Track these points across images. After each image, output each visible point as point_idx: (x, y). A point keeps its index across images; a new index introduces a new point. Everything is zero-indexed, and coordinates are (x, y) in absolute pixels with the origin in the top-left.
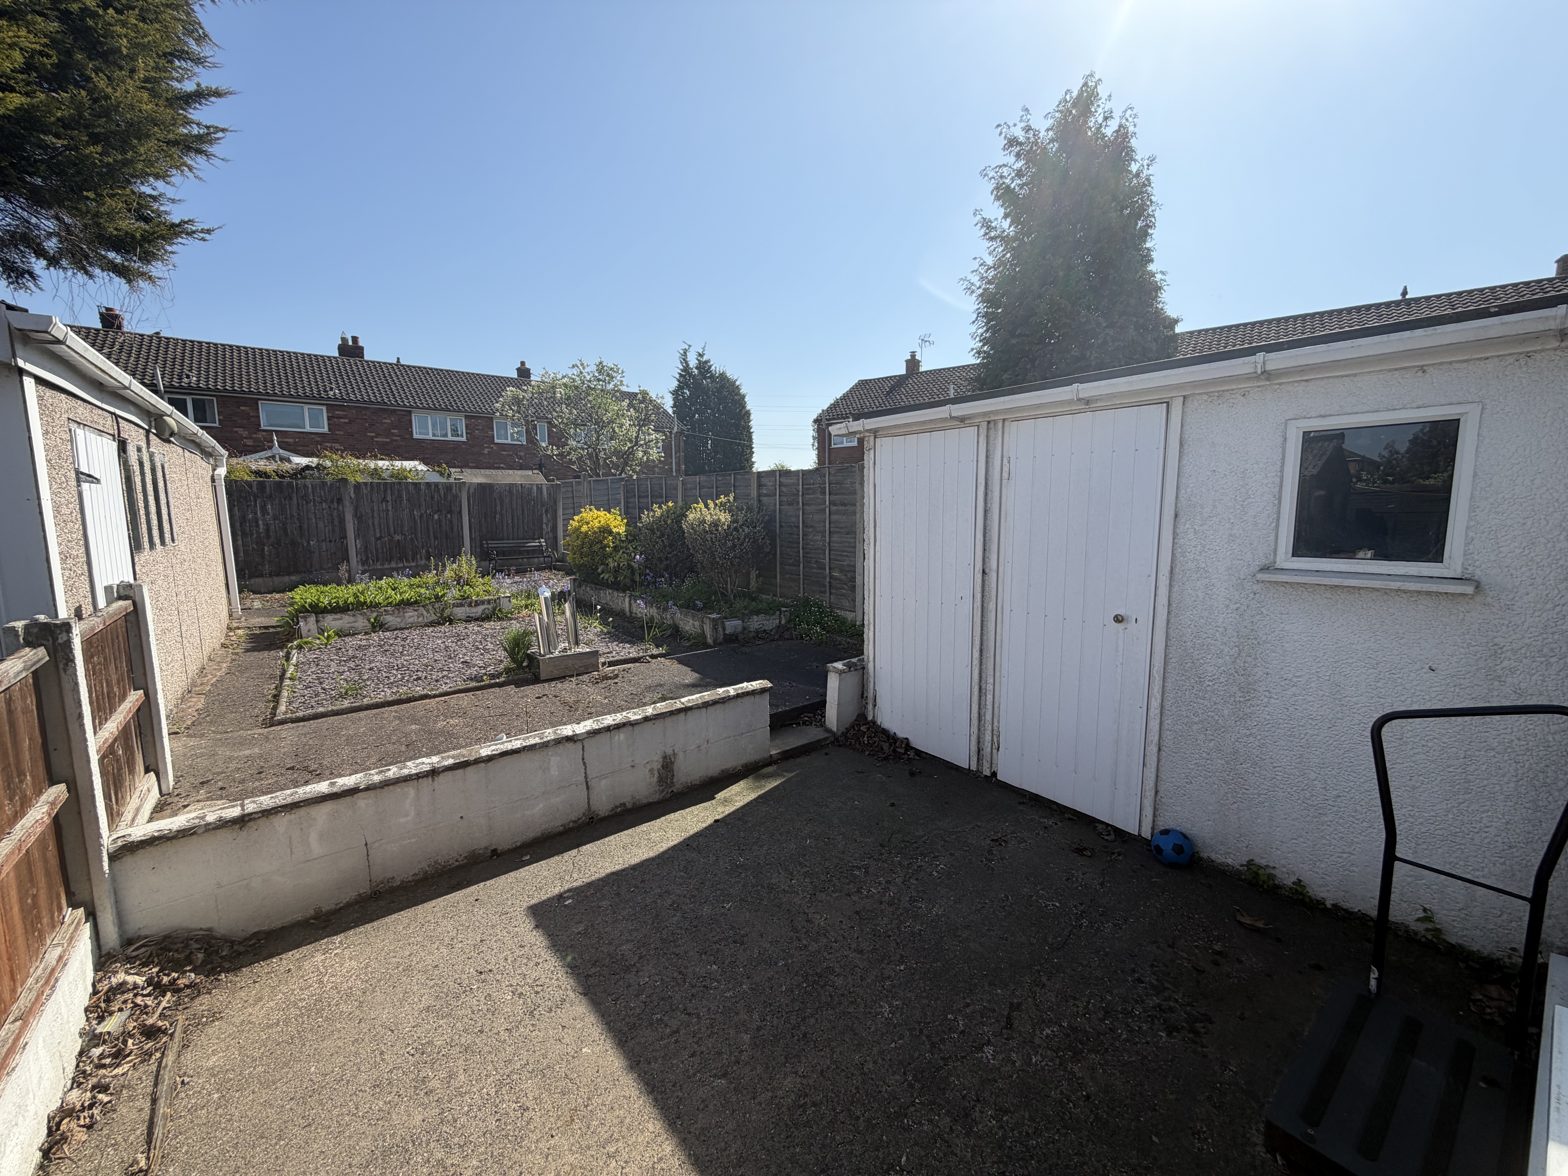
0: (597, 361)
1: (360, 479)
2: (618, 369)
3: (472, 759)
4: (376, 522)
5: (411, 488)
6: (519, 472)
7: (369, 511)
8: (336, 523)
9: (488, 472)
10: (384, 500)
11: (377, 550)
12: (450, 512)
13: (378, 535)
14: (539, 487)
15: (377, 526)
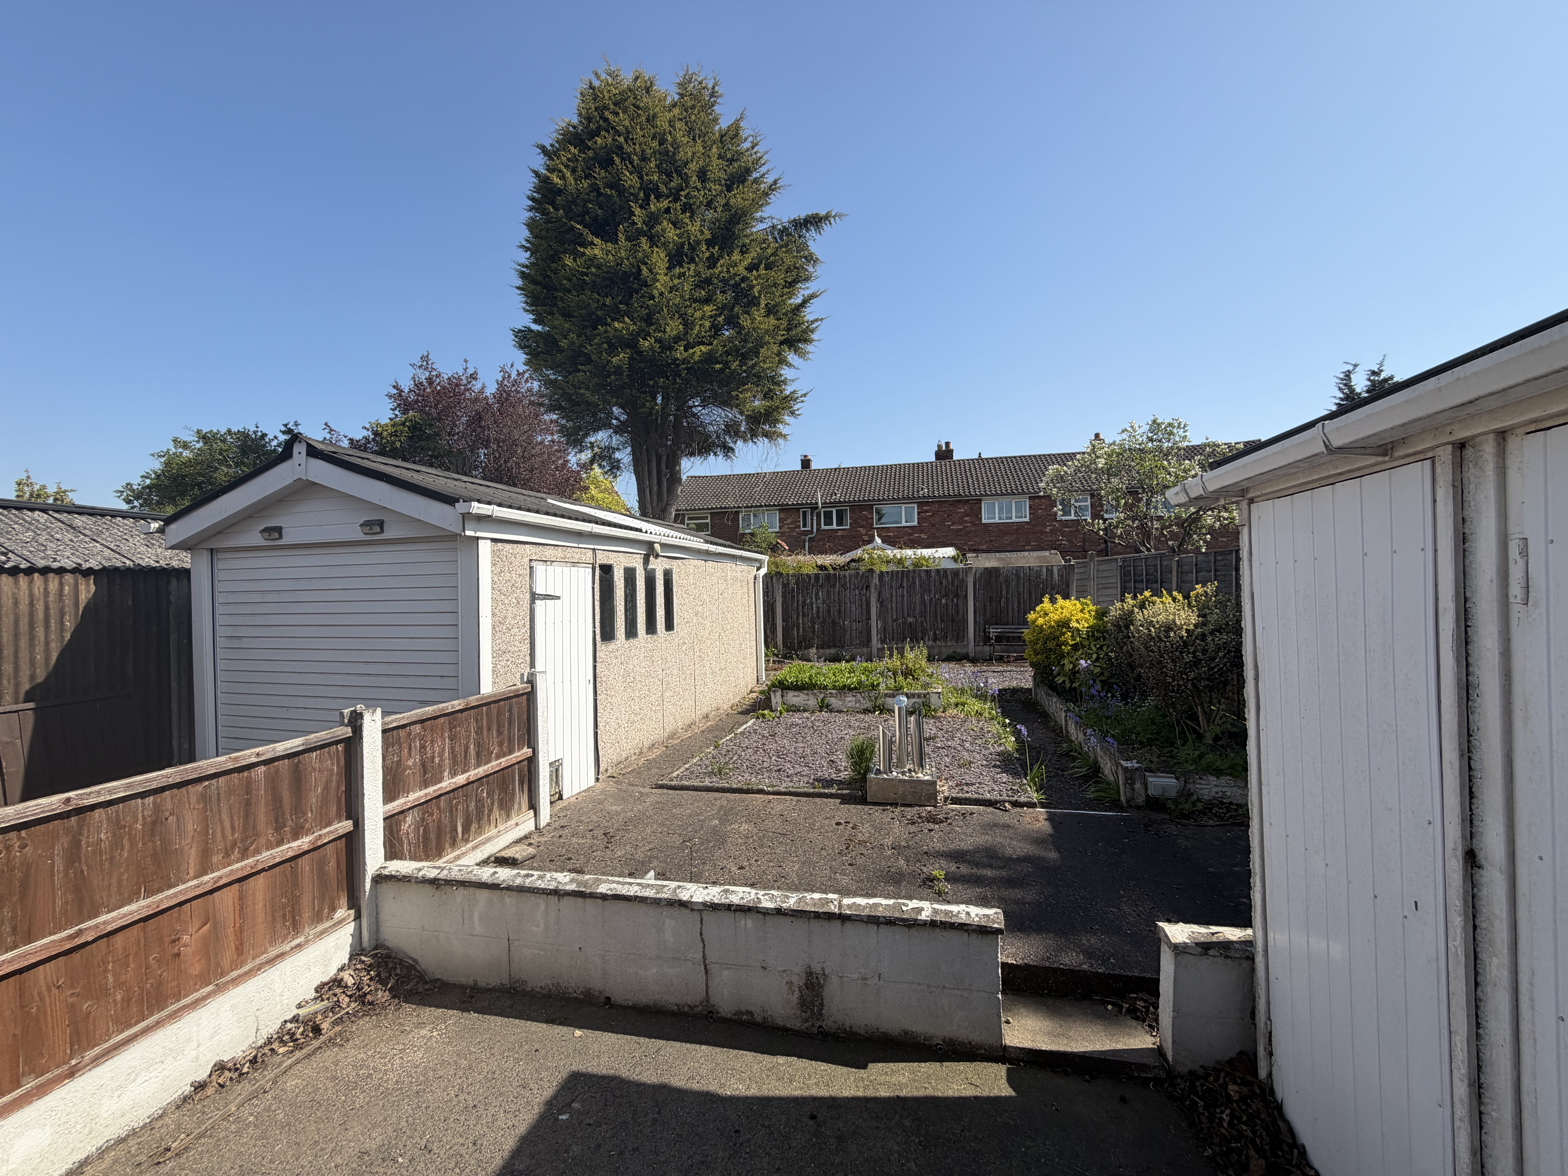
0: (1153, 418)
1: (884, 569)
2: (1179, 424)
3: (588, 891)
4: (894, 605)
5: (923, 575)
6: (1035, 554)
7: (888, 596)
8: (864, 607)
9: (1003, 555)
10: (901, 586)
11: (893, 630)
12: (957, 596)
13: (895, 617)
14: (1050, 570)
15: (894, 610)
